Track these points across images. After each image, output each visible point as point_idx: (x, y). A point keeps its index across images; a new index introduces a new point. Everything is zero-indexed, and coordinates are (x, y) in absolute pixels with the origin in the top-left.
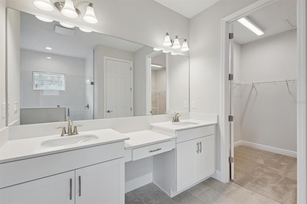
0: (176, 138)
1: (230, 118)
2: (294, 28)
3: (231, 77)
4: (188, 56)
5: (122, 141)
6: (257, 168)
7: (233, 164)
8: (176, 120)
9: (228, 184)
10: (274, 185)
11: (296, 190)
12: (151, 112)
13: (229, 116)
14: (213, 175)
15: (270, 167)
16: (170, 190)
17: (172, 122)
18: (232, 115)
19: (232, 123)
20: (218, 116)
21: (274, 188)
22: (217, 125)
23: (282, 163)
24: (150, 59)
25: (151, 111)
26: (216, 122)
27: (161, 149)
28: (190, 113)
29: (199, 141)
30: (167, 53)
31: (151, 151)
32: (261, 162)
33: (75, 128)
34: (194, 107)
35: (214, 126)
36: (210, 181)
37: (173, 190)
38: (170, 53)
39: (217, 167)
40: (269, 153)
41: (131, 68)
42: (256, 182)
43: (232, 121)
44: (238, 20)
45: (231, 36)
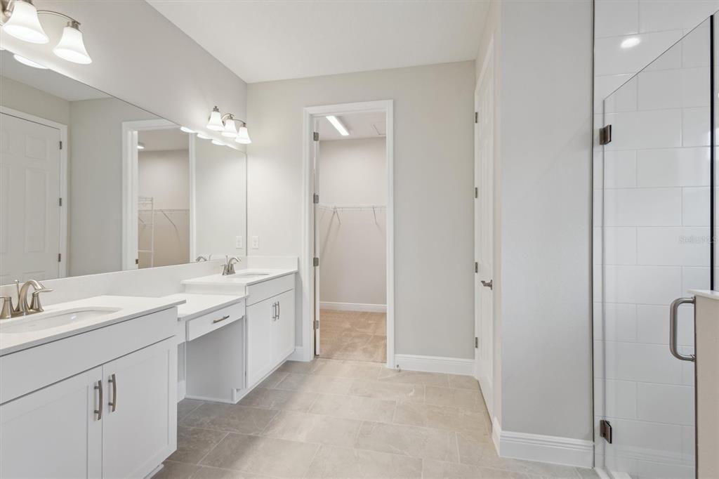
0: (246, 299)
1: (316, 262)
2: (381, 136)
3: (316, 199)
4: (244, 151)
5: (172, 307)
6: (343, 334)
7: (318, 331)
8: (229, 270)
9: (313, 362)
10: (365, 347)
11: (386, 346)
12: (137, 261)
13: (314, 259)
14: (289, 356)
15: (358, 329)
16: (232, 391)
17: (223, 274)
18: (318, 256)
19: (318, 268)
20: (298, 259)
21: (365, 351)
22: (297, 274)
23: (370, 322)
24: (136, 133)
25: (137, 258)
26: (295, 269)
27: (228, 317)
28: (248, 256)
29: (275, 300)
30: (192, 134)
31: (215, 322)
32: (347, 325)
33: (36, 298)
34: (257, 247)
35: (293, 276)
36: (287, 366)
37: (237, 390)
38: (197, 134)
39: (298, 341)
40: (355, 313)
41: (61, 143)
42: (346, 349)
43: (318, 265)
44: (327, 117)
45: (316, 136)
